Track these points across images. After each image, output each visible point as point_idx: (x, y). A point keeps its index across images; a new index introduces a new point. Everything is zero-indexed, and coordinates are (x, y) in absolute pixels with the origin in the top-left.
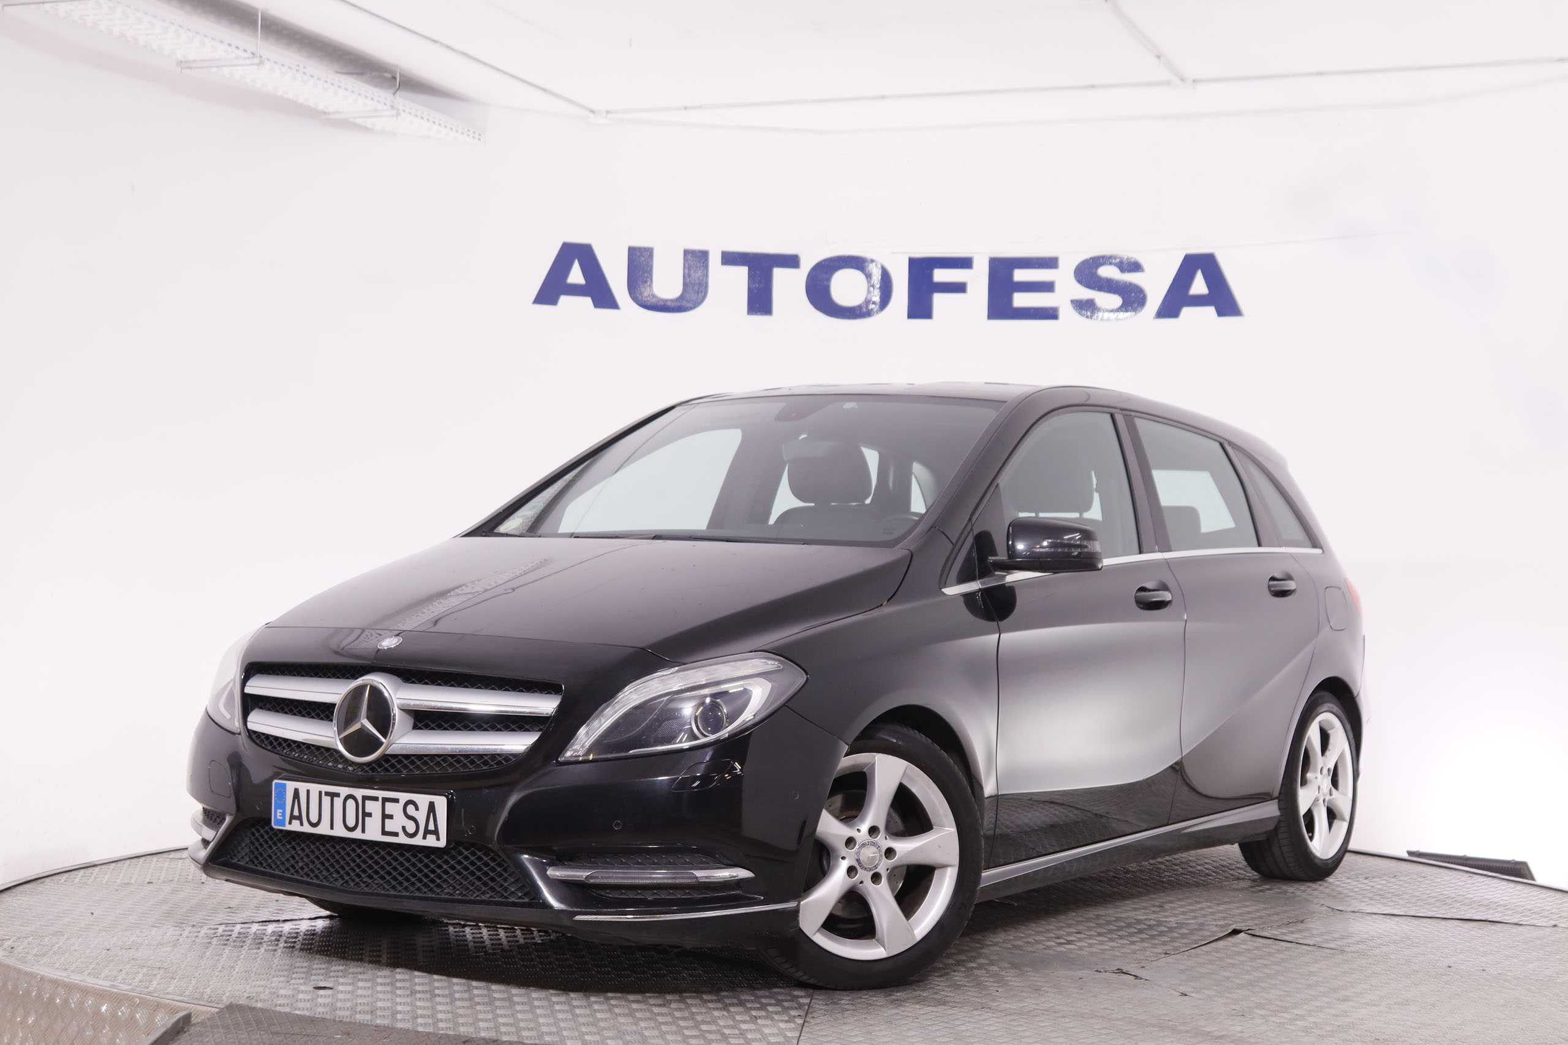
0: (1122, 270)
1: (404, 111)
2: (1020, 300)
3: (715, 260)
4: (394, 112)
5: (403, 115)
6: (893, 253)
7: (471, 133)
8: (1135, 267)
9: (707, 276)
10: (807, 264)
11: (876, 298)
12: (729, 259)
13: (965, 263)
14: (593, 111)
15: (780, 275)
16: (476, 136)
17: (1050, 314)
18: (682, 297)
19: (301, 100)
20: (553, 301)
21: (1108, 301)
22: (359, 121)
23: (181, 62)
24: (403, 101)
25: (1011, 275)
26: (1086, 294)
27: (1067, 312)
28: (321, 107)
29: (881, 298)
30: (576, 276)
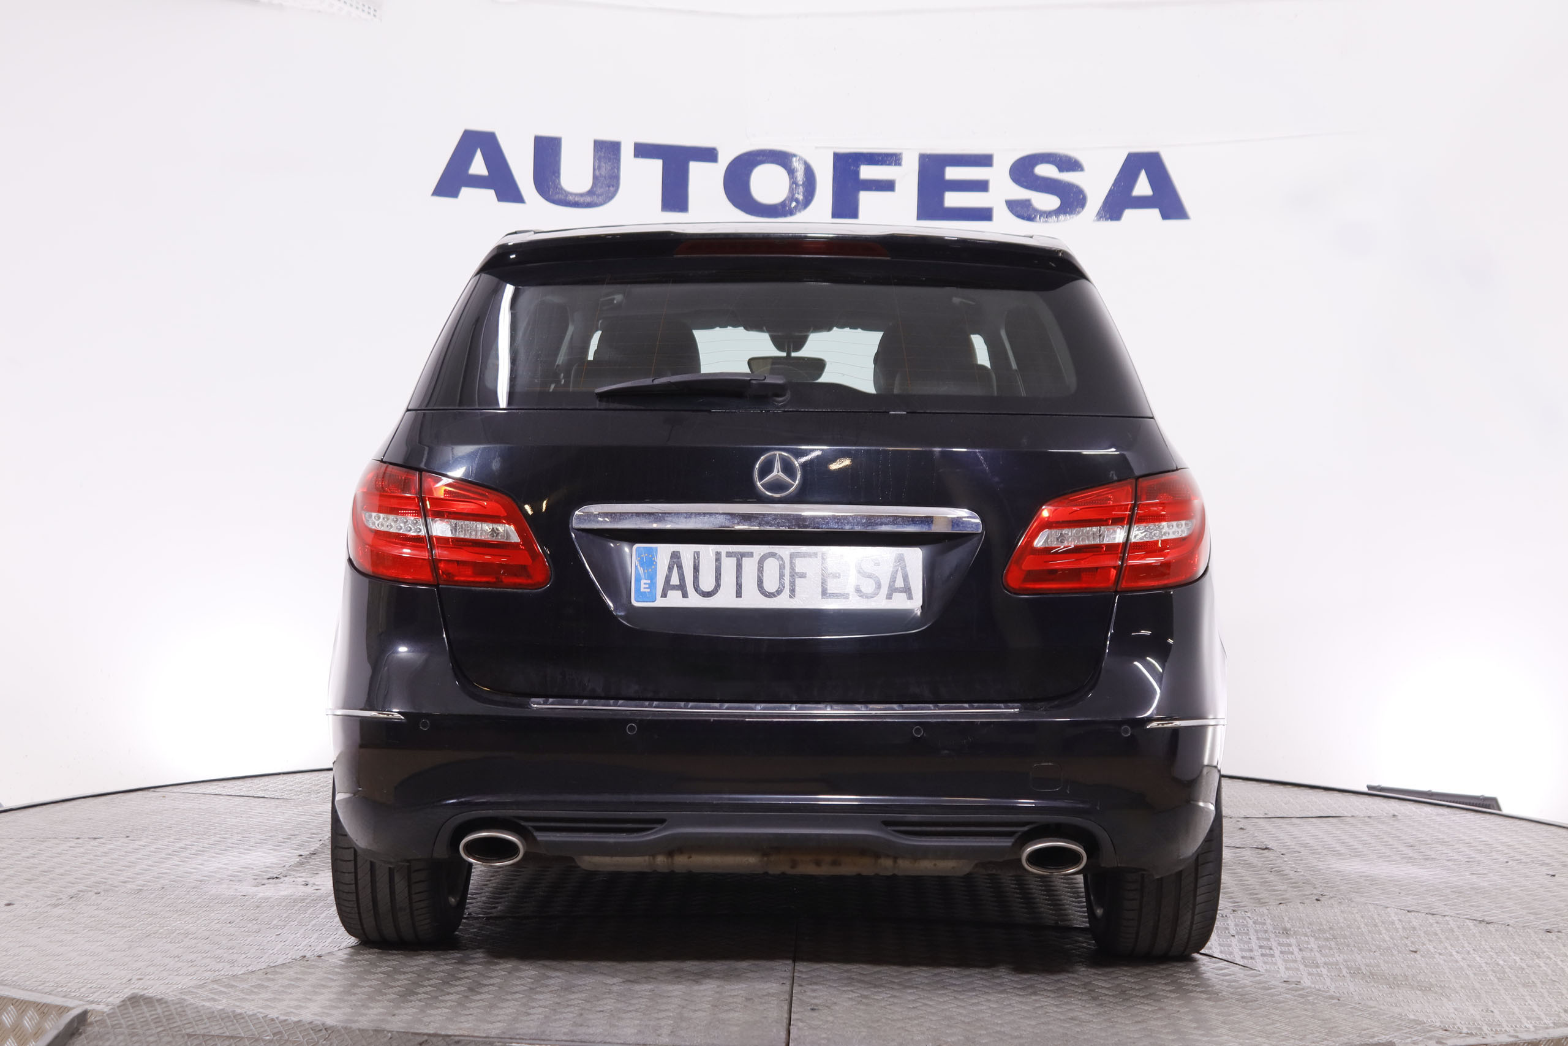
0: (1061, 170)
2: (952, 200)
3: (627, 152)
6: (817, 148)
7: (366, 9)
8: (1072, 165)
9: (618, 168)
10: (725, 158)
11: (800, 197)
12: (643, 151)
13: (893, 159)
15: (697, 170)
16: (372, 12)
17: (984, 215)
18: (591, 192)
20: (454, 194)
21: (1047, 202)
25: (943, 173)
26: (1021, 193)
27: (1001, 213)
29: (804, 195)
30: (478, 166)
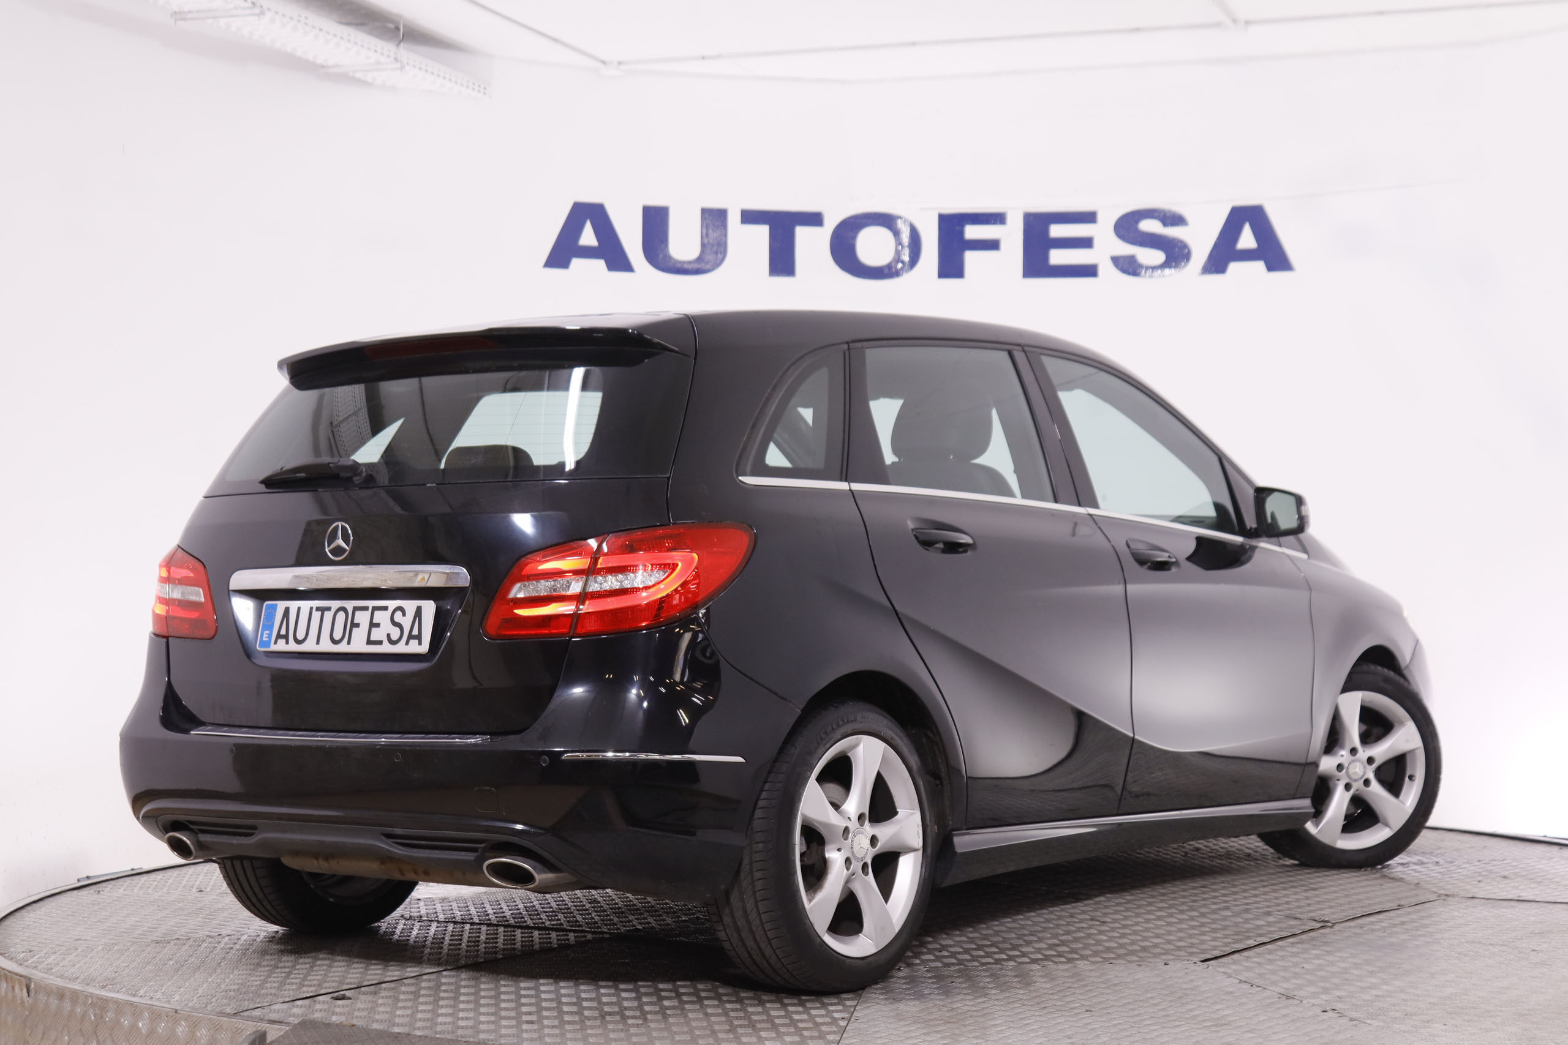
0: (1165, 225)
1: (407, 63)
2: (1057, 257)
3: (734, 219)
4: (398, 65)
5: (406, 67)
6: (922, 209)
7: (476, 87)
8: (1176, 220)
9: (726, 235)
10: (831, 223)
11: (906, 258)
12: (750, 217)
13: (997, 218)
14: (604, 62)
15: (802, 233)
16: (482, 89)
17: (1089, 271)
18: (700, 259)
19: (299, 53)
20: (565, 264)
21: (1152, 256)
22: (358, 75)
23: (175, 13)
24: (406, 52)
25: (1047, 231)
26: (1126, 249)
27: (1106, 269)
28: (319, 61)
29: (910, 256)
30: (588, 237)
